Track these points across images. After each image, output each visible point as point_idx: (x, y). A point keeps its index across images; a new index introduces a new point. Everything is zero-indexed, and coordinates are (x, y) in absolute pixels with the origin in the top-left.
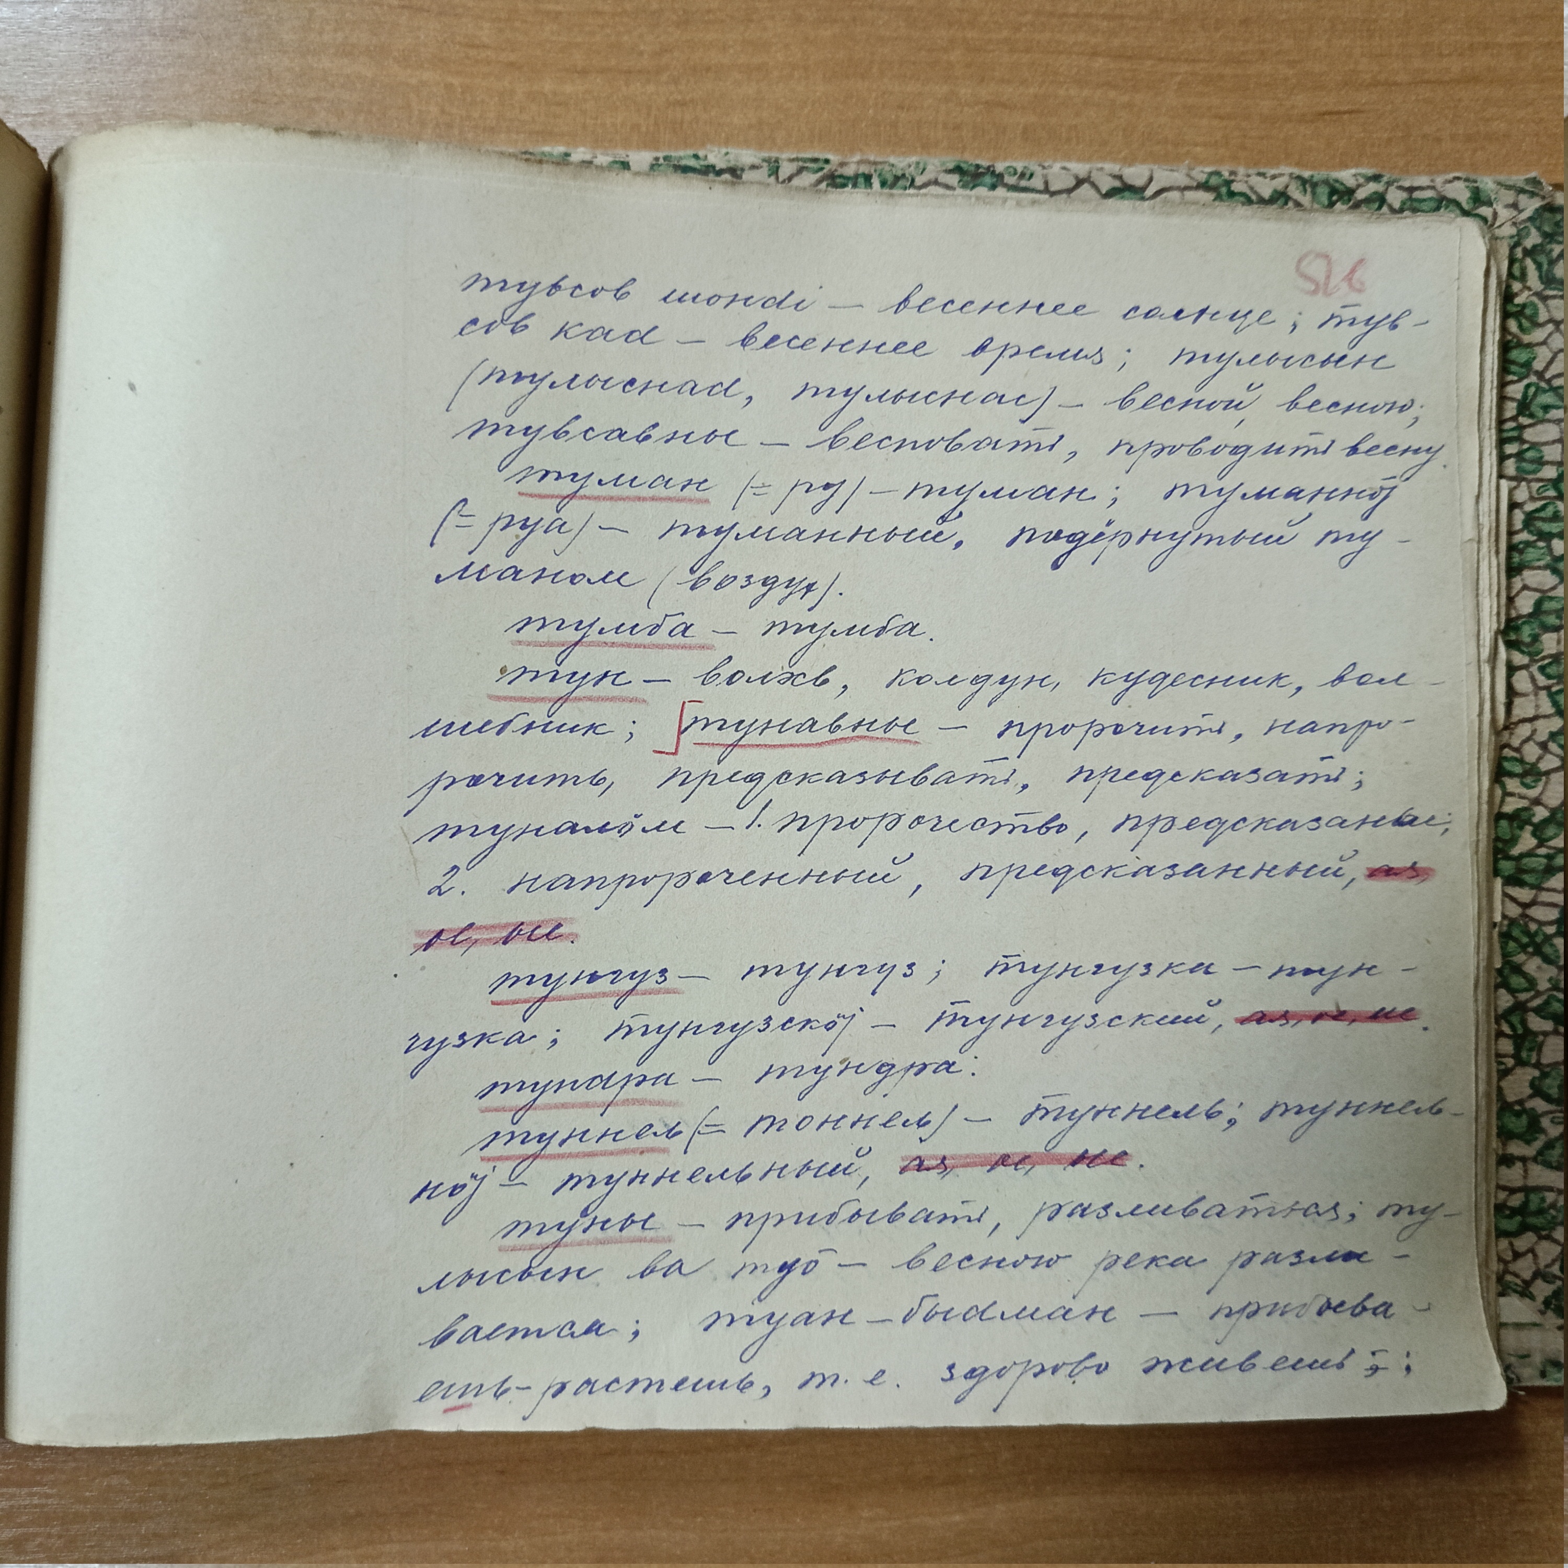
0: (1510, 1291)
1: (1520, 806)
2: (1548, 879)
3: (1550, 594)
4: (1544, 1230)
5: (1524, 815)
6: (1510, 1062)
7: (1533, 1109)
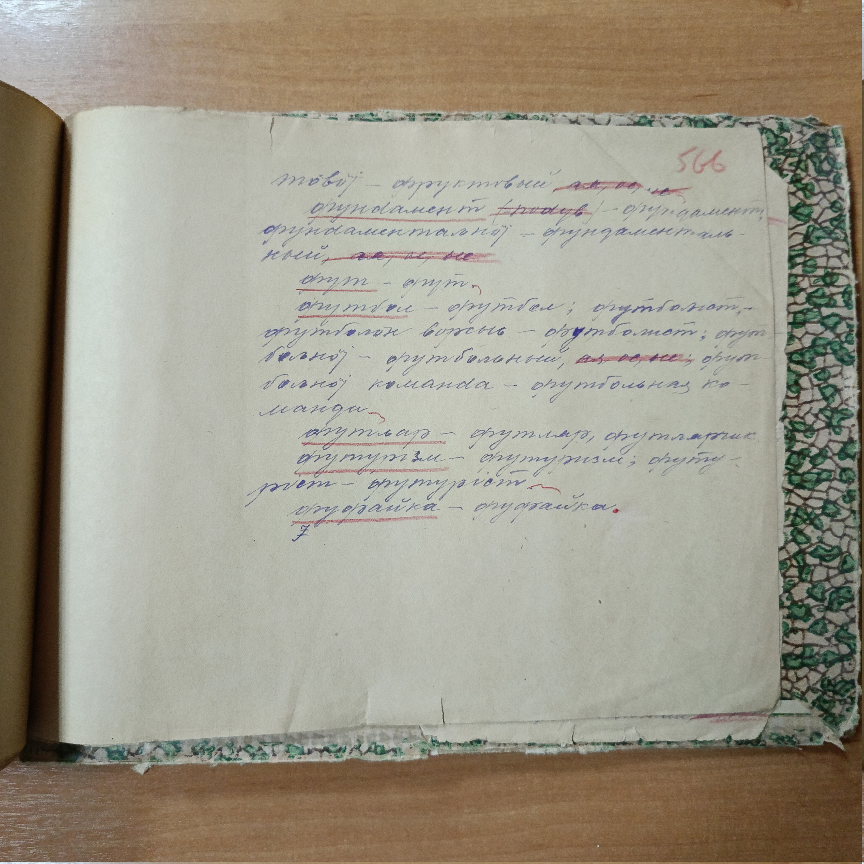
0: (794, 697)
1: (803, 447)
2: (818, 485)
3: (820, 336)
4: (813, 666)
5: (806, 452)
6: (796, 580)
7: (808, 604)
